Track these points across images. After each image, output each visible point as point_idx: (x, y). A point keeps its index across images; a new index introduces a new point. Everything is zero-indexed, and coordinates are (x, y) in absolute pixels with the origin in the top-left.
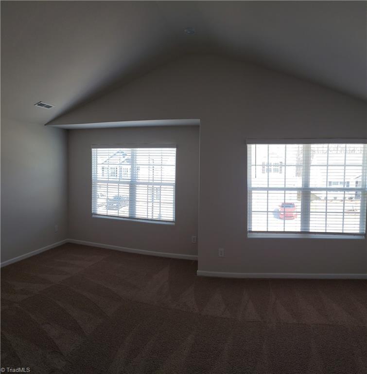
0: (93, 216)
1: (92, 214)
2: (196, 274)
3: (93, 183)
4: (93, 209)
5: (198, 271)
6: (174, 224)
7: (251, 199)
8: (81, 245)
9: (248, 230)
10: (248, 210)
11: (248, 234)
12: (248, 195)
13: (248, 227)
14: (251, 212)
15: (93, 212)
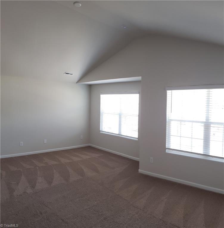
0: (101, 132)
1: (100, 131)
2: (138, 172)
3: (101, 114)
4: (100, 128)
5: (139, 170)
6: (137, 139)
7: (170, 127)
8: (94, 148)
9: (167, 147)
10: (167, 134)
11: (167, 150)
12: (167, 124)
13: (167, 145)
14: (169, 135)
15: (100, 130)
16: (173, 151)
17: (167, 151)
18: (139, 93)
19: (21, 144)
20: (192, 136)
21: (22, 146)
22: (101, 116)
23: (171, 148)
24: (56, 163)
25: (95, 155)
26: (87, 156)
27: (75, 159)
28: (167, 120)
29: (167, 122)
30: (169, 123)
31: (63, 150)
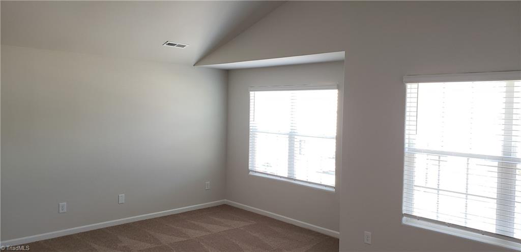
0: (251, 173)
1: (249, 171)
3: (251, 133)
4: (250, 165)
6: (334, 190)
7: (412, 167)
8: (236, 208)
9: (404, 212)
10: (405, 182)
11: (404, 218)
12: (406, 159)
13: (404, 208)
14: (411, 186)
15: (250, 168)
16: (420, 221)
17: (405, 220)
18: (338, 88)
19: (60, 209)
20: (467, 189)
21: (65, 213)
22: (250, 138)
23: (414, 214)
24: (148, 245)
25: (239, 224)
26: (219, 227)
27: (194, 234)
28: (406, 150)
29: (406, 155)
30: (412, 158)
31: (165, 217)
